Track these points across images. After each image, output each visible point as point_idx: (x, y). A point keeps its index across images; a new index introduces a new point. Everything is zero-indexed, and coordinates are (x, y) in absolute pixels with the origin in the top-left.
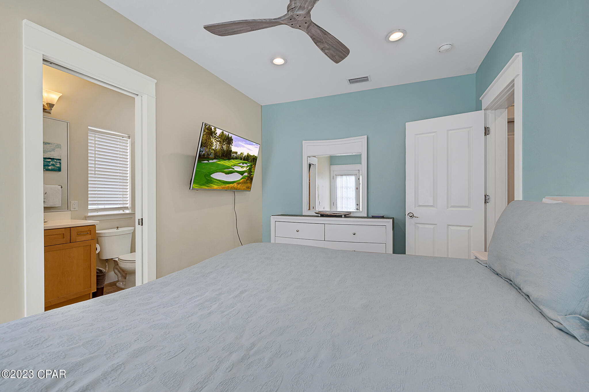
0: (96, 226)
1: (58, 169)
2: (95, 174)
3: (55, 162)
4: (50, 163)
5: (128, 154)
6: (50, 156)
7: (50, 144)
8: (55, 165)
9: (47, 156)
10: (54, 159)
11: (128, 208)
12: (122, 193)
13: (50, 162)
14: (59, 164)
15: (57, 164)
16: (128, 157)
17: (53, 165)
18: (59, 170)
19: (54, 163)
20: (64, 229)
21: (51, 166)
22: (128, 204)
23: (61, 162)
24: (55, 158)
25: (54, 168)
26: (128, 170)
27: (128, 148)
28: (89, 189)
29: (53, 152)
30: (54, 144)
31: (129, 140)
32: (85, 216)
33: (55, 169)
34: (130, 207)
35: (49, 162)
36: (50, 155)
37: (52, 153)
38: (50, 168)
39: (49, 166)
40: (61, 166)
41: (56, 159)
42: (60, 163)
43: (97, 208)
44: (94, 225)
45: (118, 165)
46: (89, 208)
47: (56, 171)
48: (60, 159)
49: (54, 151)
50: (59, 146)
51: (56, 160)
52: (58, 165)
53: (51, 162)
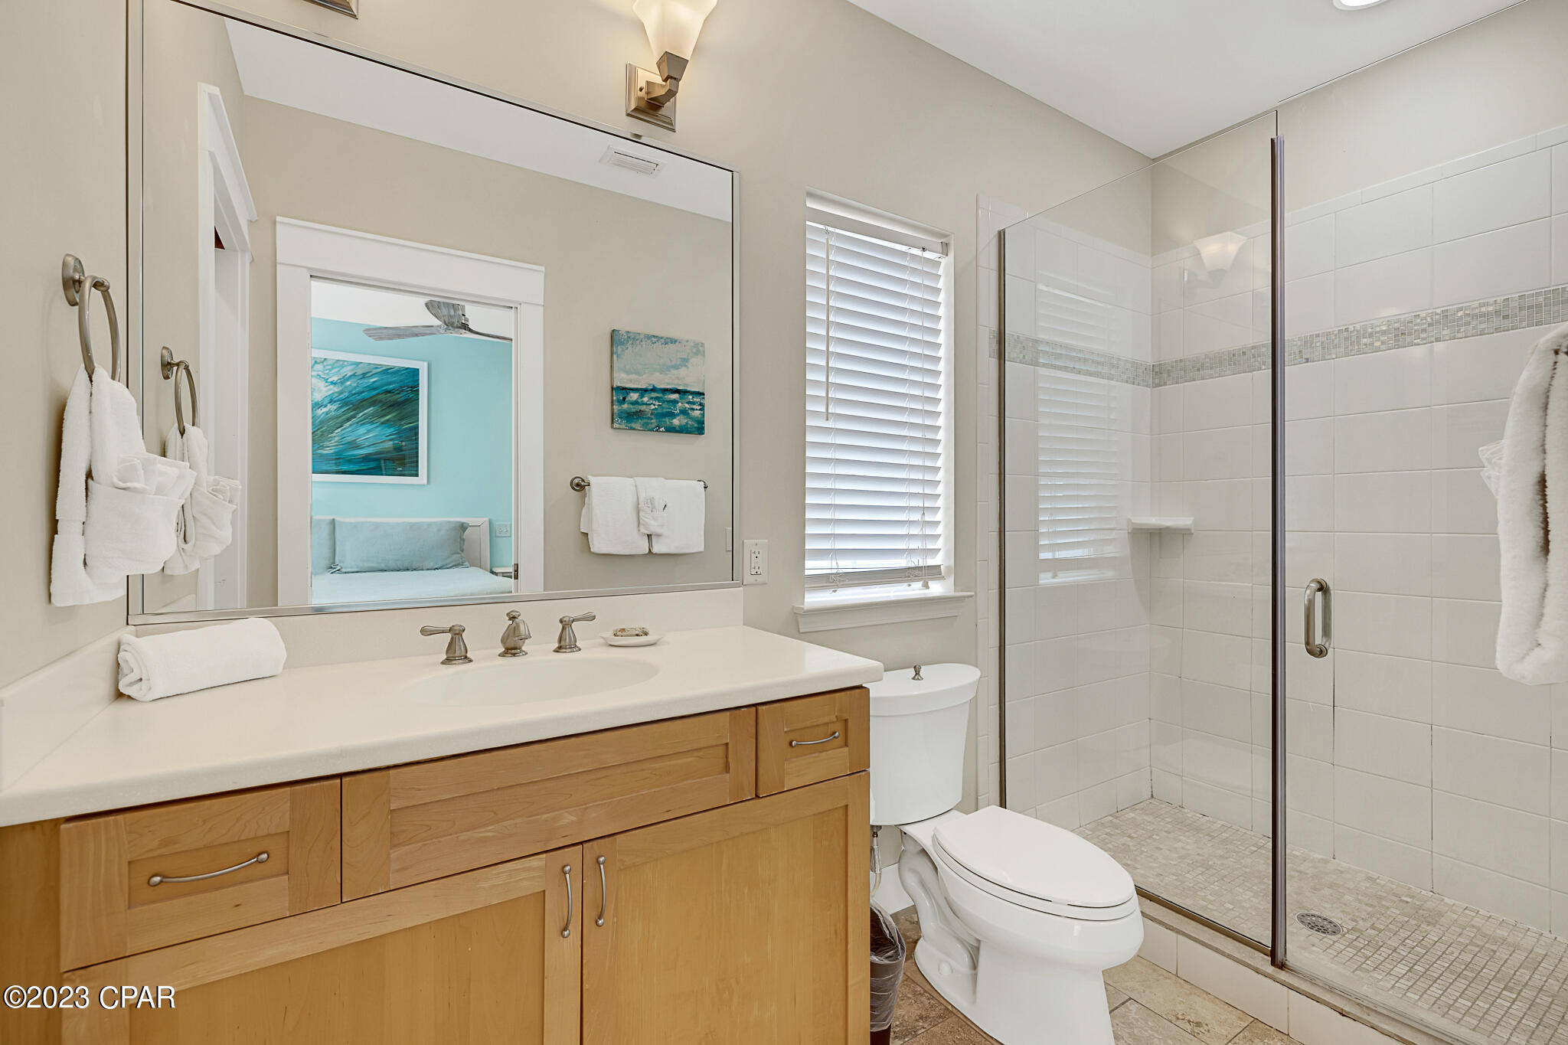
0: (868, 690)
1: (696, 425)
2: (828, 416)
3: (688, 403)
4: (675, 407)
5: (941, 325)
6: (676, 382)
7: (677, 343)
8: (690, 411)
9: (668, 384)
10: (686, 392)
11: (940, 573)
12: (918, 503)
13: (678, 402)
14: (700, 410)
15: (693, 409)
16: (941, 339)
17: (684, 412)
18: (700, 429)
19: (687, 405)
20: (728, 713)
21: (678, 415)
22: (941, 555)
23: (706, 402)
24: (689, 389)
25: (687, 423)
26: (937, 401)
27: (941, 298)
28: (809, 485)
29: (684, 368)
30: (687, 341)
31: (944, 261)
32: (793, 607)
33: (689, 426)
34: (948, 568)
35: (675, 402)
36: (678, 379)
37: (683, 372)
38: (676, 422)
39: (672, 415)
40: (703, 415)
41: (692, 393)
42: (701, 404)
43: (834, 571)
44: (860, 687)
45: (904, 377)
46: (807, 572)
47: (690, 433)
48: (701, 391)
49: (686, 366)
50: (699, 349)
51: (690, 397)
52: (697, 413)
53: (680, 404)
